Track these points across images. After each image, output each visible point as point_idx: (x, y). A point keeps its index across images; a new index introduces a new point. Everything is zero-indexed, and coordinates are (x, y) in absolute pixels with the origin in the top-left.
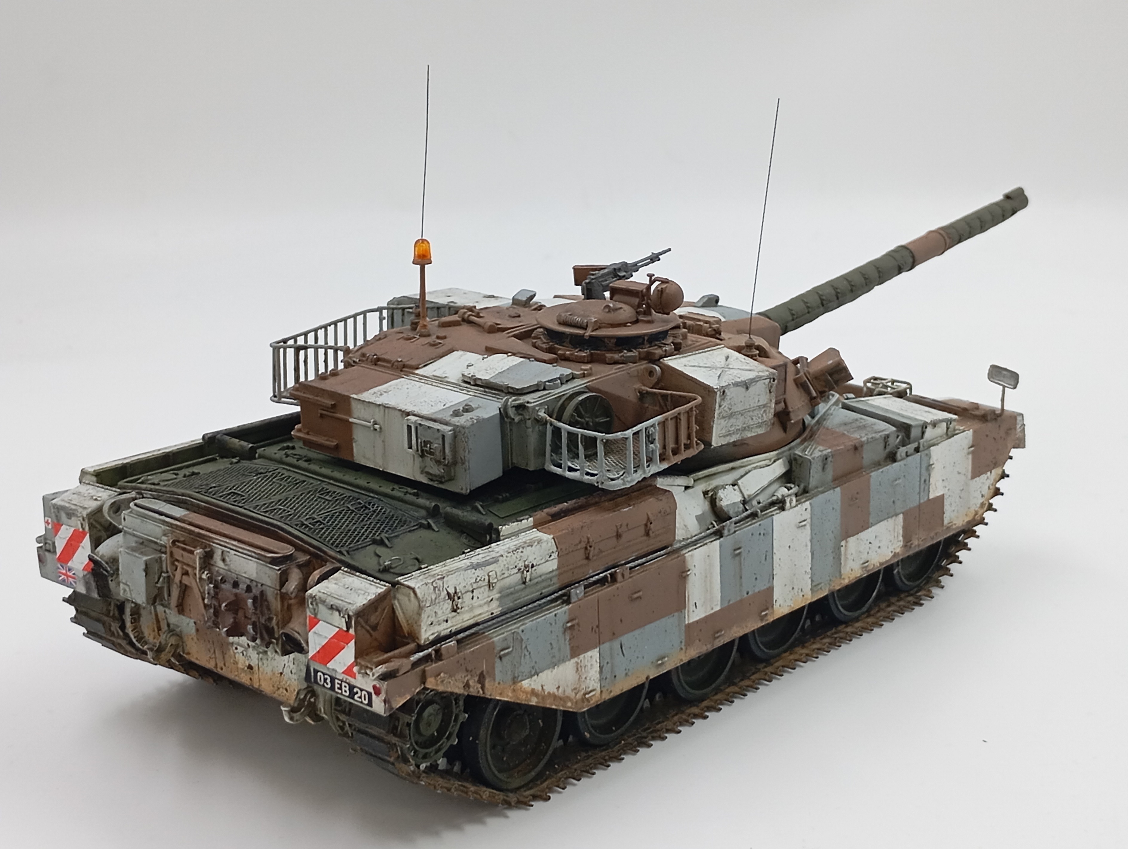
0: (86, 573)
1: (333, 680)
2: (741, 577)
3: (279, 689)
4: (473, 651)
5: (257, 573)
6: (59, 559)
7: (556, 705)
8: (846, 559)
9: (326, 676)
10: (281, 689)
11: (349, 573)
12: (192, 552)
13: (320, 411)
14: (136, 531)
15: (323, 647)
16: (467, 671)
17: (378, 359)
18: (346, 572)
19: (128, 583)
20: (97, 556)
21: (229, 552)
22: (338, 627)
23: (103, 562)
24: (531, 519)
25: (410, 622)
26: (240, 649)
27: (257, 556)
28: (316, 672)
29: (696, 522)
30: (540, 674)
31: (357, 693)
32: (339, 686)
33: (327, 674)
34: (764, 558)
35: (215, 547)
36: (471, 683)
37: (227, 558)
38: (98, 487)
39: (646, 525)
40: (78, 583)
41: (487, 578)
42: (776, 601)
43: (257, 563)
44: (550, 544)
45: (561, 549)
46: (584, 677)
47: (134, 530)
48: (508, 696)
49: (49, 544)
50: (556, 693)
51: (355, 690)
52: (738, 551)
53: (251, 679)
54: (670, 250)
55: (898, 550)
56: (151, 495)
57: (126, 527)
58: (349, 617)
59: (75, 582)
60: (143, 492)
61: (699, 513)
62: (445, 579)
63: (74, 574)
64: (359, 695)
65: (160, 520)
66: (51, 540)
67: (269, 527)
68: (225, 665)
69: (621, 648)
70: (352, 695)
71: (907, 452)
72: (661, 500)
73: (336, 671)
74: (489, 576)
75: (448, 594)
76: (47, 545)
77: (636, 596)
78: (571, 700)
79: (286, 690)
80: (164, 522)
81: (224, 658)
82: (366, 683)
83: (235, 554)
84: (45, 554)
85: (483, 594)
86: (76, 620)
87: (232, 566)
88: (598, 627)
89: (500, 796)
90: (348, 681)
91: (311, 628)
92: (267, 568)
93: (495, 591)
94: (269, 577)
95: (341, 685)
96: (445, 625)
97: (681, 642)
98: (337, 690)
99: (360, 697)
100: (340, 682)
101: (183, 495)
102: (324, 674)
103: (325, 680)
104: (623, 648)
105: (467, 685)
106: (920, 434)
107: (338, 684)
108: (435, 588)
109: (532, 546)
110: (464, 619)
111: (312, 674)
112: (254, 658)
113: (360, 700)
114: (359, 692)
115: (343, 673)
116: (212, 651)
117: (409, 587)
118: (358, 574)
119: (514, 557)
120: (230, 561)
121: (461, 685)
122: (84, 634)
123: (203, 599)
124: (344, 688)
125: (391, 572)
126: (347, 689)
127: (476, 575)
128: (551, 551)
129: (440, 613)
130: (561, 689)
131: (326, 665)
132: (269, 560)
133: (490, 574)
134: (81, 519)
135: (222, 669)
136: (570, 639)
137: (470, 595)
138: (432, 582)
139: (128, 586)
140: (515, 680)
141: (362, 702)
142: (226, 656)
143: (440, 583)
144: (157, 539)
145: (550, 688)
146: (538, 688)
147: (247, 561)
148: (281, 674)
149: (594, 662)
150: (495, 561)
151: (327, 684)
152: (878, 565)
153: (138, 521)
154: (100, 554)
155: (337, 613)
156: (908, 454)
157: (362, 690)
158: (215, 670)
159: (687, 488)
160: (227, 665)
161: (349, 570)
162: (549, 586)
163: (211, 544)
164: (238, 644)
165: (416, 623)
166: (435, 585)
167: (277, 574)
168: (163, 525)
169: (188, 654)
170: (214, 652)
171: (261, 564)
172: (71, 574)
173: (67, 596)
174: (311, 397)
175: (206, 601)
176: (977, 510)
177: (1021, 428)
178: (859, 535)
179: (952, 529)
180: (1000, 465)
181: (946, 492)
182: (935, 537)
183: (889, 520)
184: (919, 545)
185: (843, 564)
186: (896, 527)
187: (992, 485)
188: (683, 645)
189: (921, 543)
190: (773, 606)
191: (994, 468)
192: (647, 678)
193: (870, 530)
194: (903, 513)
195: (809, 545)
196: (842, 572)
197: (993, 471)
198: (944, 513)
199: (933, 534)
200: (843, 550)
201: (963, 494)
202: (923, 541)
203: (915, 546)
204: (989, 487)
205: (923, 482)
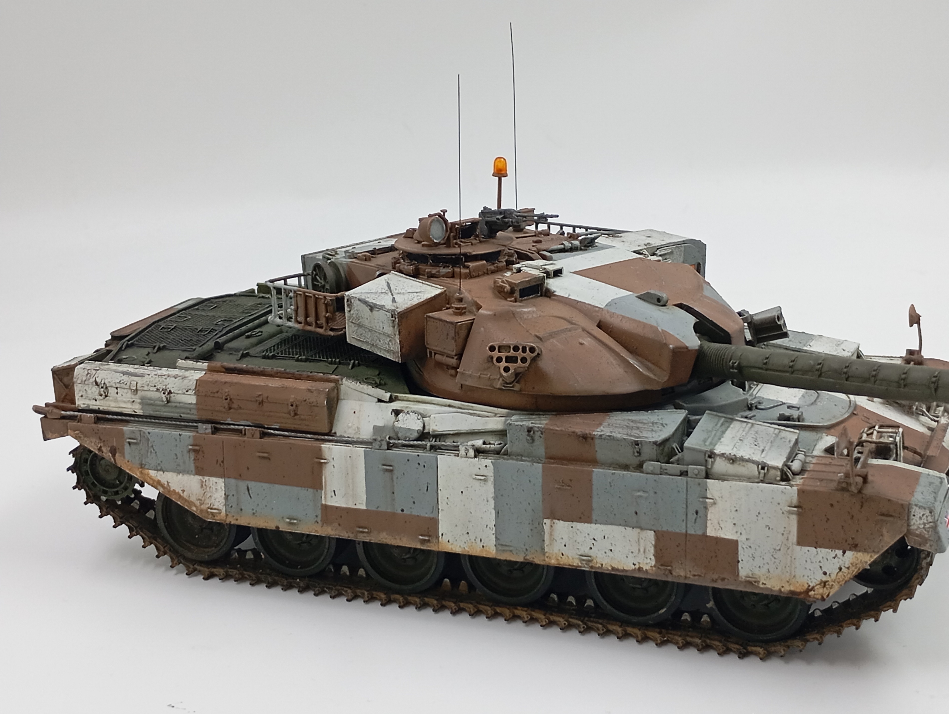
2: (393, 493)
4: (105, 428)
7: (182, 503)
8: (552, 539)
24: (207, 364)
34: (425, 488)
41: (128, 384)
44: (191, 383)
46: (209, 495)
50: (182, 494)
52: (388, 468)
55: (646, 567)
71: (663, 470)
75: (96, 381)
78: (196, 506)
88: (223, 462)
93: (137, 396)
96: (95, 403)
97: (317, 516)
105: (100, 449)
108: (88, 373)
110: (109, 405)
117: (75, 366)
119: (157, 379)
121: (96, 447)
128: (189, 388)
129: (89, 391)
130: (185, 493)
133: (132, 382)
136: (194, 459)
137: (114, 390)
138: (89, 370)
140: (142, 466)
145: (176, 488)
149: (219, 488)
150: (142, 376)
152: (610, 568)
159: (380, 401)
162: (188, 414)
176: (812, 585)
177: (927, 526)
178: (575, 524)
179: (758, 587)
180: (865, 551)
181: (742, 539)
182: (719, 581)
183: (629, 529)
184: (686, 577)
185: (547, 542)
186: (642, 541)
187: (848, 568)
188: (319, 520)
189: (691, 577)
190: (438, 537)
191: (850, 550)
192: (278, 527)
193: (593, 525)
194: (655, 532)
195: (492, 503)
196: (546, 550)
197: (848, 553)
198: (739, 562)
199: (715, 576)
200: (546, 528)
201: (778, 555)
202: (694, 575)
203: (679, 576)
204: (840, 569)
205: (692, 511)
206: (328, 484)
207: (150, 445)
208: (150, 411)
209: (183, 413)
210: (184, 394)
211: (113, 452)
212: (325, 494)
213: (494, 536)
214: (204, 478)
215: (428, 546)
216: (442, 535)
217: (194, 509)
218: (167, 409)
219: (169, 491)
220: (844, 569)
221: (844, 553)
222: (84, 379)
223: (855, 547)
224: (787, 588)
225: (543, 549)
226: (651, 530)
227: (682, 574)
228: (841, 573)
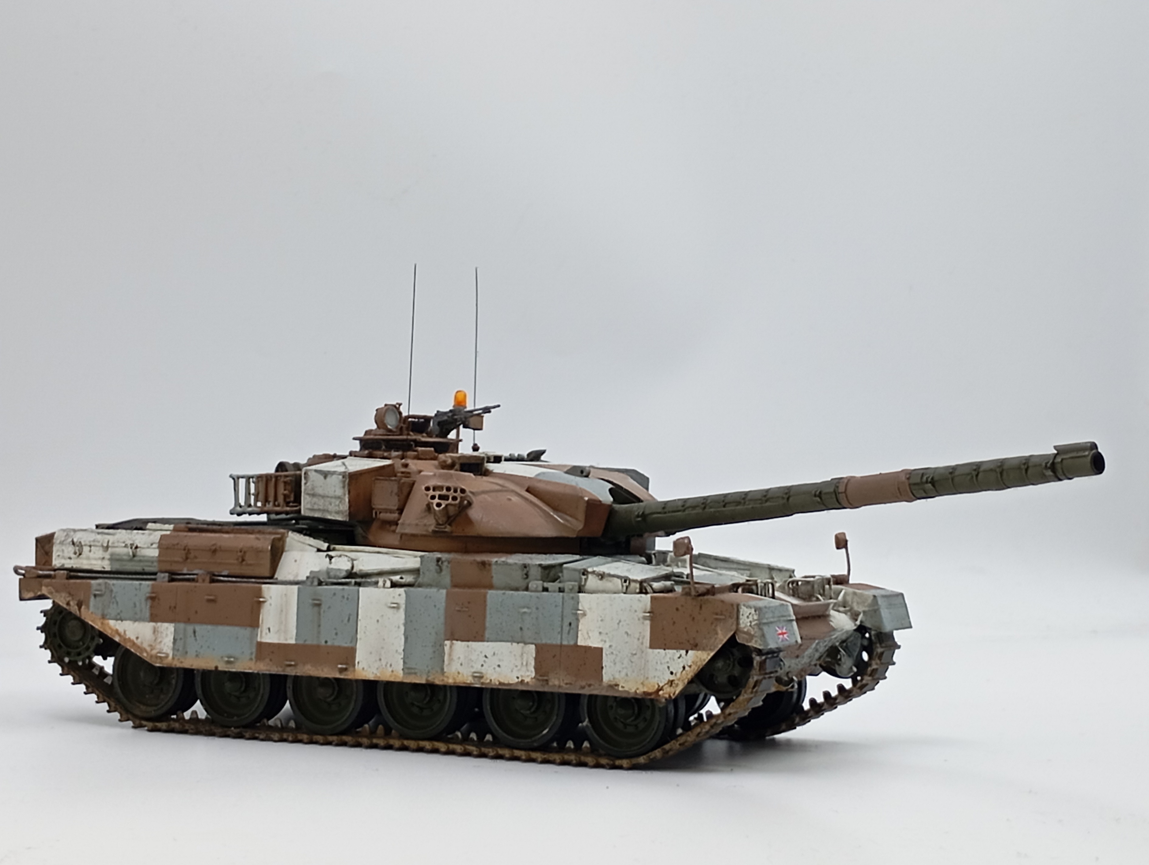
2: (319, 626)
7: (134, 650)
8: (451, 660)
16: (70, 593)
29: (308, 574)
30: (124, 622)
34: (347, 619)
36: (72, 603)
39: (240, 553)
45: (162, 543)
46: (159, 640)
48: (97, 625)
52: (317, 602)
55: (527, 680)
61: (316, 569)
62: (76, 533)
69: (194, 633)
71: (546, 588)
75: (73, 541)
77: (209, 597)
78: (146, 652)
85: (99, 553)
88: (175, 608)
93: (108, 553)
96: (68, 561)
97: (252, 654)
109: (143, 534)
110: (83, 563)
119: (127, 536)
121: (65, 602)
128: (153, 542)
130: (139, 640)
133: (105, 540)
136: (151, 608)
137: (89, 548)
140: (104, 617)
143: (72, 533)
145: (131, 635)
149: (169, 633)
150: (113, 534)
152: (497, 683)
156: (548, 590)
159: (319, 550)
162: (150, 566)
176: (661, 685)
177: (753, 623)
178: (470, 643)
179: (618, 691)
180: (704, 649)
181: (605, 647)
182: (587, 688)
183: (515, 644)
184: (560, 687)
185: (446, 662)
186: (525, 655)
187: (690, 666)
188: (253, 656)
189: (564, 685)
190: (354, 666)
191: (692, 649)
192: (216, 667)
193: (485, 643)
194: (536, 645)
195: (402, 628)
196: (445, 670)
197: (690, 652)
198: (602, 668)
199: (583, 683)
200: (447, 649)
201: (635, 659)
202: (567, 684)
203: (555, 686)
204: (684, 668)
205: (566, 623)
206: (264, 622)
207: (113, 595)
208: (117, 567)
209: (146, 566)
210: (148, 548)
211: (80, 605)
212: (261, 632)
213: (402, 661)
214: (157, 624)
215: (346, 675)
216: (358, 663)
217: (145, 654)
218: (133, 563)
219: (125, 639)
220: (687, 668)
221: (687, 652)
222: (63, 539)
223: (695, 647)
224: (642, 689)
225: (443, 669)
226: (532, 644)
227: (557, 683)
228: (684, 672)
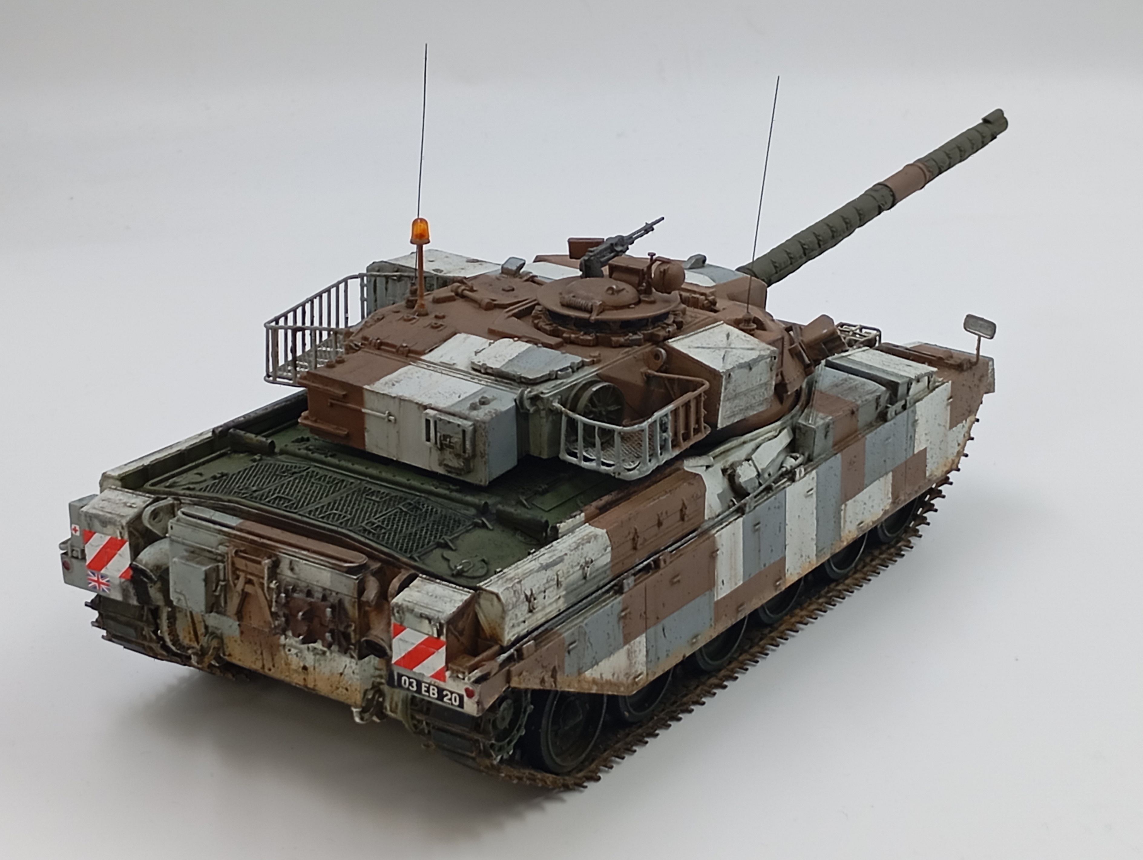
0: (123, 580)
1: (419, 684)
2: (759, 551)
3: (337, 688)
4: (548, 648)
5: (331, 582)
6: (89, 566)
7: (612, 691)
8: (845, 521)
9: (411, 680)
10: (340, 689)
11: (428, 579)
12: (259, 563)
13: (330, 400)
14: (186, 539)
15: (410, 653)
16: (543, 667)
17: (381, 344)
18: (425, 579)
19: (184, 592)
20: (141, 564)
21: (298, 562)
22: (427, 634)
23: (148, 571)
24: (583, 514)
25: (492, 625)
26: (293, 651)
27: (331, 566)
28: (400, 676)
29: (718, 500)
30: (600, 664)
31: (447, 695)
32: (426, 689)
33: (412, 678)
34: (778, 529)
35: (282, 557)
36: (546, 679)
37: (296, 568)
38: (127, 492)
39: (681, 510)
40: (112, 589)
41: (556, 577)
42: (788, 570)
43: (332, 572)
44: (604, 539)
45: (614, 542)
46: (633, 662)
47: (184, 539)
48: (574, 687)
49: (77, 551)
50: (612, 680)
51: (445, 693)
52: (757, 527)
53: (305, 679)
54: (663, 218)
55: (888, 508)
56: (191, 501)
57: (174, 536)
58: (441, 625)
59: (109, 590)
60: (181, 497)
61: (720, 491)
62: (522, 582)
63: (108, 581)
64: (449, 697)
65: (216, 529)
66: (78, 547)
67: (333, 534)
68: (274, 666)
69: (664, 630)
70: (441, 697)
71: (896, 411)
72: (693, 484)
73: (423, 675)
74: (557, 575)
75: (526, 596)
76: (74, 552)
77: (675, 580)
78: (623, 685)
79: (347, 690)
80: (220, 532)
81: (273, 659)
82: (458, 686)
83: (306, 564)
84: (71, 561)
85: (553, 593)
86: (99, 624)
87: (302, 576)
88: (645, 613)
89: (560, 780)
90: (436, 684)
91: (396, 635)
92: (344, 578)
93: (562, 589)
94: (345, 586)
95: (428, 688)
96: (523, 626)
97: (711, 619)
98: (423, 693)
99: (450, 699)
100: (427, 685)
101: (229, 501)
102: (409, 678)
103: (411, 684)
104: (665, 631)
105: (543, 681)
106: (906, 391)
107: (425, 687)
108: (515, 592)
109: (589, 542)
110: (539, 618)
111: (396, 677)
112: (310, 659)
113: (450, 702)
114: (449, 694)
115: (432, 676)
116: (259, 652)
117: (492, 593)
118: (438, 581)
119: (576, 554)
120: (300, 570)
121: (538, 681)
122: (103, 637)
123: (270, 607)
124: (431, 691)
125: (464, 576)
126: (436, 691)
127: (547, 575)
128: (605, 546)
129: (519, 615)
130: (616, 676)
131: (412, 669)
132: (345, 570)
133: (559, 573)
134: (120, 528)
135: (270, 670)
136: (623, 627)
137: (543, 595)
138: (512, 587)
139: (184, 595)
140: (580, 672)
141: (452, 704)
142: (276, 658)
143: (518, 586)
144: (212, 548)
145: (608, 676)
146: (598, 676)
147: (320, 570)
148: (341, 674)
149: (642, 647)
150: (561, 560)
151: (413, 687)
152: (871, 524)
153: (189, 530)
154: (144, 562)
155: (427, 622)
156: (898, 412)
157: (452, 693)
158: (261, 671)
159: (708, 467)
160: (276, 665)
161: (428, 577)
162: (604, 578)
163: (278, 553)
164: (291, 646)
165: (499, 625)
166: (515, 589)
167: (354, 583)
168: (219, 534)
169: (230, 655)
170: (262, 654)
171: (337, 574)
172: (104, 581)
173: (89, 601)
174: (320, 386)
175: (273, 609)
178: (857, 497)
181: (928, 445)
182: (919, 490)
183: (881, 479)
184: (905, 500)
185: (842, 527)
186: (886, 485)
187: (967, 432)
188: (713, 622)
189: (907, 497)
190: (785, 576)
192: (684, 656)
193: (865, 491)
194: (892, 472)
195: (815, 512)
196: (842, 535)
198: (926, 466)
199: (916, 489)
200: (842, 513)
203: (901, 503)
204: (964, 435)
205: (909, 439)
206: (719, 576)
207: (587, 639)
208: (572, 599)
209: (601, 580)
210: (602, 556)
211: (554, 675)
212: (717, 589)
213: (815, 546)
214: (630, 645)
215: (779, 590)
217: (622, 689)
218: (587, 586)
227: (903, 498)
